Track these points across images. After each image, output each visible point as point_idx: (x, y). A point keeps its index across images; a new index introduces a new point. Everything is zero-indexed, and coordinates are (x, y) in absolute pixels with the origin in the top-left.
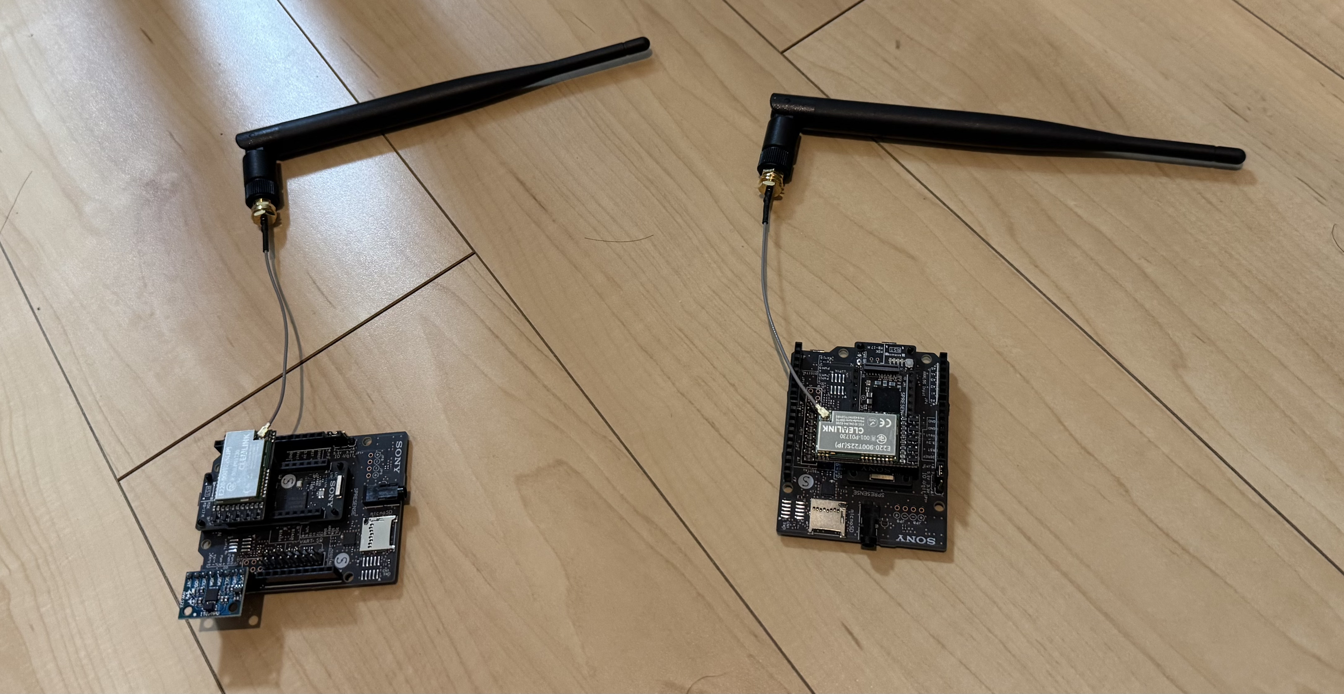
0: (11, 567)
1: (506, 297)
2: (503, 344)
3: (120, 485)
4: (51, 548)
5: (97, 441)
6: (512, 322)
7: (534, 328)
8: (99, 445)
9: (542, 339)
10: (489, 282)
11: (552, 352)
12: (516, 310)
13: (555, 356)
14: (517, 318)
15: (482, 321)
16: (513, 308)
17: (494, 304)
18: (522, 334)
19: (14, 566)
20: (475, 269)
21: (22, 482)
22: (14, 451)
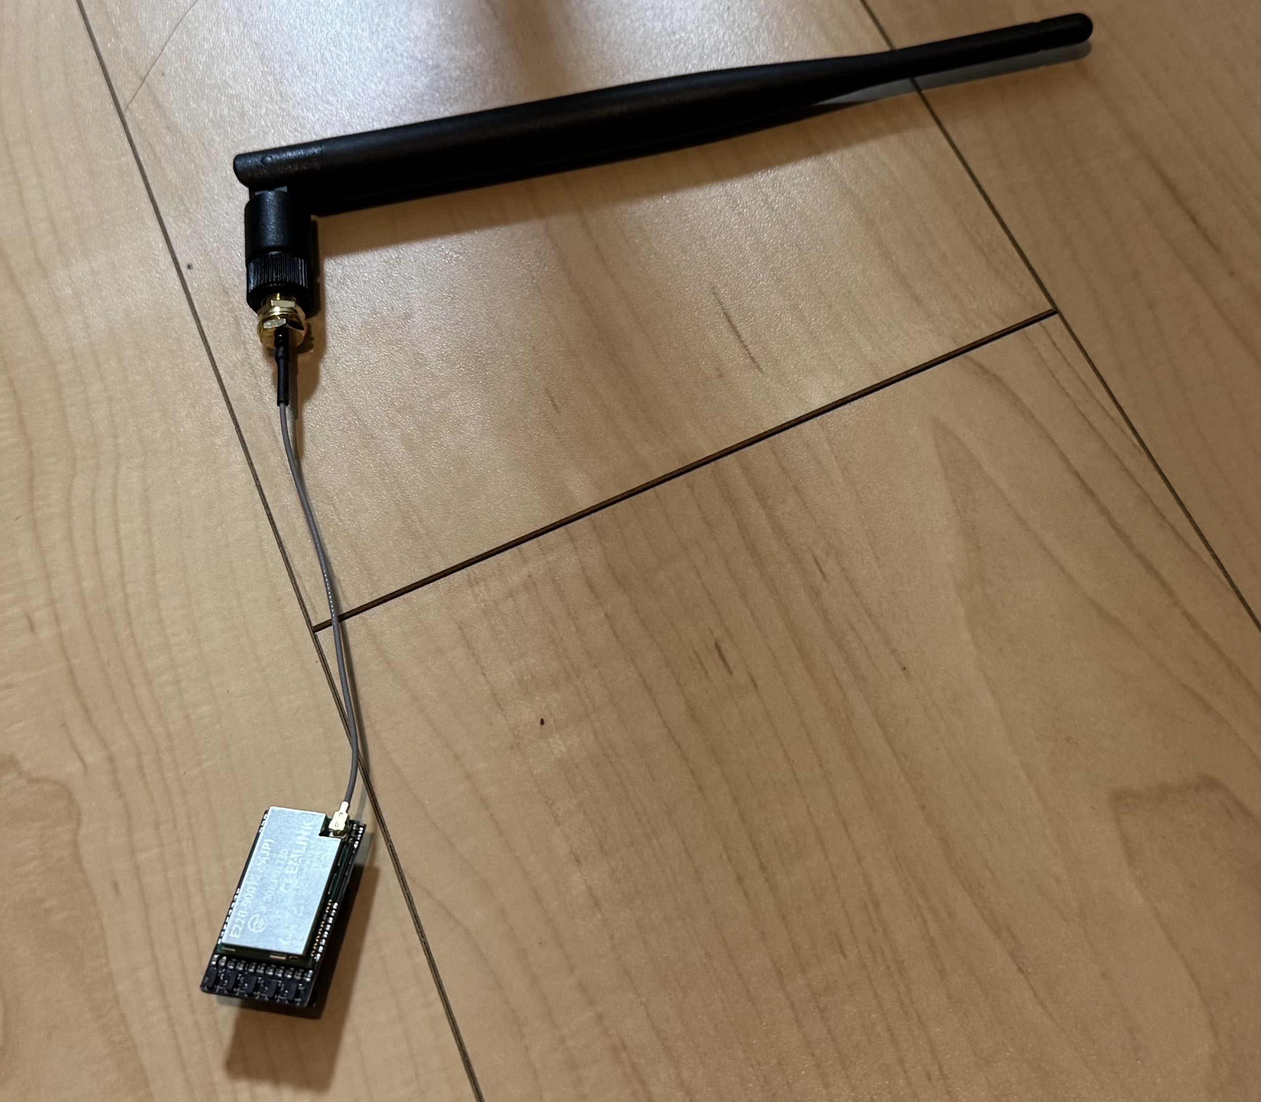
0: (90, 759)
1: (1115, 412)
2: (1105, 512)
3: (316, 640)
4: (169, 736)
5: (280, 544)
6: (1127, 470)
7: (1172, 490)
8: (283, 552)
9: (1188, 515)
10: (1083, 377)
11: (1210, 549)
12: (1134, 444)
13: (1215, 557)
14: (1136, 463)
15: (1063, 456)
16: (1131, 440)
17: (1090, 425)
18: (1146, 498)
19: (94, 757)
20: (1054, 344)
21: (126, 597)
22: (117, 532)
